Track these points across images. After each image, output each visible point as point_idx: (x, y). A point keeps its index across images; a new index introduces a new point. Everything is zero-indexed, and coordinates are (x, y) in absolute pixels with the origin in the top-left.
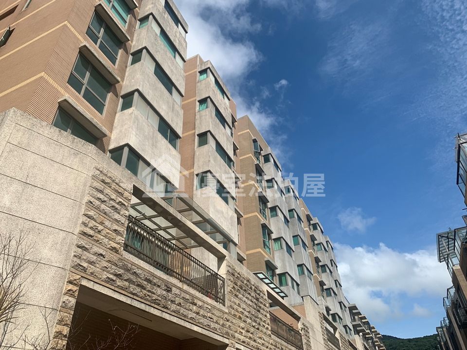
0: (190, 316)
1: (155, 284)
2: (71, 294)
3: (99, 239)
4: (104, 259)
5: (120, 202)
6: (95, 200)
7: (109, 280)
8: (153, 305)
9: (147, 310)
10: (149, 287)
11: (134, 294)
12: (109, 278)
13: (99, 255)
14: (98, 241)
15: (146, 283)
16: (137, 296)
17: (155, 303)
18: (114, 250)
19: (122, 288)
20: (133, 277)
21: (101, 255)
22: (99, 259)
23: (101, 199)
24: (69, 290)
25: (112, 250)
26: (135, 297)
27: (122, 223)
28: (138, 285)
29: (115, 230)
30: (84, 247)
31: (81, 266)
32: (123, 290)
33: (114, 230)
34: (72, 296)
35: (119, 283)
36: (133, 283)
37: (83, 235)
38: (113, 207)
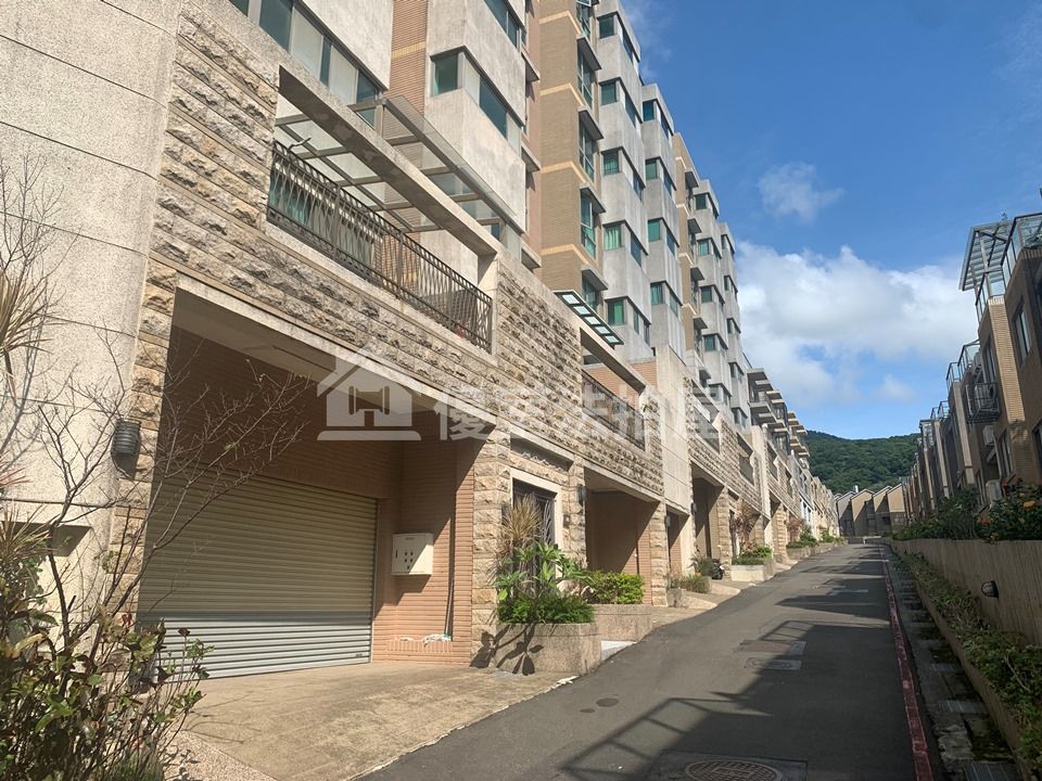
0: (417, 368)
1: (341, 300)
2: (160, 307)
3: (208, 192)
4: (224, 237)
5: (252, 107)
6: (191, 98)
7: (239, 283)
8: (339, 340)
9: (327, 350)
10: (328, 303)
11: (296, 316)
12: (239, 279)
13: (212, 226)
14: (208, 196)
15: (322, 295)
16: (304, 320)
17: (343, 337)
18: (245, 220)
19: (269, 302)
20: (291, 281)
21: (218, 228)
22: (214, 238)
23: (204, 96)
24: (155, 298)
25: (240, 218)
26: (299, 322)
27: (259, 158)
28: (304, 299)
29: (245, 174)
30: (177, 207)
31: (174, 248)
32: (272, 306)
33: (241, 173)
34: (162, 309)
35: (261, 289)
36: (294, 293)
37: (171, 179)
38: (235, 117)
